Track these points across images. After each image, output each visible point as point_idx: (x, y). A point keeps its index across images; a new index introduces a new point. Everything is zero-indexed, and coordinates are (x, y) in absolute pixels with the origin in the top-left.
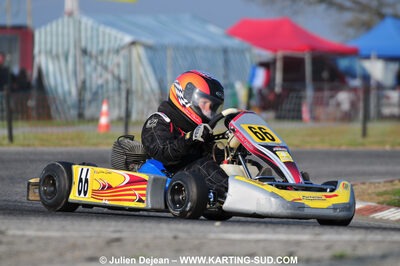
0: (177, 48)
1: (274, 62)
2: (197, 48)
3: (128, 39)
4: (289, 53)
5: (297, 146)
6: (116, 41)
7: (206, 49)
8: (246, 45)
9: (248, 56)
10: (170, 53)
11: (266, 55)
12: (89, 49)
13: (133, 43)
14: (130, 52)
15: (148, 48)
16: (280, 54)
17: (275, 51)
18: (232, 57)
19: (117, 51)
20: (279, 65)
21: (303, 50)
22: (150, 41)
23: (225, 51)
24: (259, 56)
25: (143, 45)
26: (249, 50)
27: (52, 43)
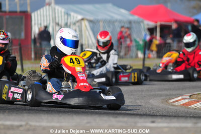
0: (105, 21)
1: (156, 27)
2: (116, 21)
3: (80, 17)
4: (163, 23)
6: (74, 18)
7: (120, 21)
8: (141, 19)
9: (142, 24)
10: (101, 24)
11: (151, 24)
12: (60, 23)
13: (82, 19)
14: (81, 24)
15: (90, 21)
16: (159, 24)
17: (156, 22)
18: (134, 25)
19: (75, 24)
20: (158, 29)
21: (171, 22)
22: (92, 18)
23: (130, 22)
24: (148, 25)
25: (88, 20)
26: (143, 22)
27: (41, 20)
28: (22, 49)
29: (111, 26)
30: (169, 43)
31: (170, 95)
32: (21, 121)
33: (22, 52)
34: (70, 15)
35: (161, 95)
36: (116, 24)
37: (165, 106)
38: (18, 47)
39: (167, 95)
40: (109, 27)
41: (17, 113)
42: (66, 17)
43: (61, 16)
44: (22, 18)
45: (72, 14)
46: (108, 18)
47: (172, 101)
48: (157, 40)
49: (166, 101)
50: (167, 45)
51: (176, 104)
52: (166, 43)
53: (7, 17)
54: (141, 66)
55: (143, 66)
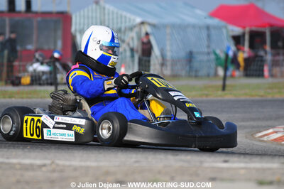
0: (173, 26)
1: (244, 35)
2: (189, 26)
3: (138, 20)
4: (254, 29)
6: (130, 21)
7: (194, 26)
8: (223, 23)
9: (224, 31)
11: (237, 30)
13: (142, 23)
14: (140, 29)
15: (153, 26)
16: (247, 29)
17: (244, 27)
18: (213, 32)
19: (131, 29)
20: (247, 37)
21: (264, 27)
22: (155, 21)
23: (208, 28)
24: (233, 31)
25: (150, 24)
26: (226, 28)
27: (84, 24)
29: (182, 33)
30: (262, 57)
31: (258, 127)
32: (46, 158)
35: (245, 127)
37: (249, 141)
39: (253, 127)
40: (179, 34)
41: (42, 149)
43: (113, 19)
45: (128, 15)
46: (177, 21)
47: (260, 134)
48: (246, 53)
49: (252, 135)
50: (257, 59)
51: (265, 138)
52: (256, 56)
53: (39, 19)
54: (221, 88)
55: (224, 88)
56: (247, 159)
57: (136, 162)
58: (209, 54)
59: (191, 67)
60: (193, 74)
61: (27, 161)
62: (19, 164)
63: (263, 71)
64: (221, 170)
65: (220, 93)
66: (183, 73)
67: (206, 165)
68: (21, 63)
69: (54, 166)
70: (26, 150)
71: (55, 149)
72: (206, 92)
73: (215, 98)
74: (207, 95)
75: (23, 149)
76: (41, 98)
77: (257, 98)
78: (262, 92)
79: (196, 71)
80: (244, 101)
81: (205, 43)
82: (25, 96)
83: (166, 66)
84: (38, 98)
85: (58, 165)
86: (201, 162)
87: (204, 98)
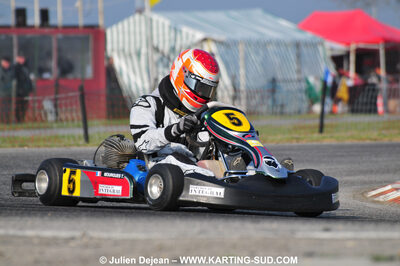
0: (248, 43)
1: (348, 54)
2: (270, 42)
3: (199, 36)
4: (362, 45)
5: (376, 140)
6: (187, 38)
7: (278, 43)
8: (318, 38)
9: (320, 48)
10: (241, 48)
11: (339, 48)
12: (161, 47)
13: (205, 40)
15: (220, 43)
16: (353, 47)
17: (348, 44)
18: (304, 50)
20: (352, 58)
21: (377, 42)
22: (222, 37)
23: (297, 45)
24: (332, 49)
25: (215, 41)
26: (322, 44)
27: (124, 42)
28: (86, 97)
29: (261, 52)
30: (374, 85)
31: (371, 182)
32: (74, 229)
33: (86, 102)
34: (181, 31)
35: (352, 183)
36: (271, 48)
37: (358, 202)
38: (78, 94)
39: (365, 183)
40: (257, 53)
42: (172, 35)
43: (164, 34)
44: (87, 39)
45: (185, 30)
46: (254, 36)
47: (374, 193)
48: (351, 79)
49: (362, 194)
50: (367, 88)
51: (381, 198)
52: (366, 84)
53: (60, 36)
54: (317, 129)
55: (321, 128)
56: (357, 226)
57: (202, 232)
58: (299, 81)
59: (274, 101)
60: (279, 110)
61: (48, 233)
62: (38, 237)
63: (375, 104)
64: (321, 241)
65: (316, 135)
66: (264, 109)
67: (300, 235)
68: (36, 98)
69: (85, 240)
70: (46, 218)
71: (87, 216)
72: (296, 136)
73: (309, 144)
74: (298, 139)
75: (42, 216)
76: (65, 146)
77: (368, 142)
78: (375, 134)
79: (282, 106)
80: (351, 147)
81: (295, 66)
82: (42, 143)
83: (240, 99)
84: (60, 146)
85: (91, 238)
86: (293, 232)
87: (295, 143)
